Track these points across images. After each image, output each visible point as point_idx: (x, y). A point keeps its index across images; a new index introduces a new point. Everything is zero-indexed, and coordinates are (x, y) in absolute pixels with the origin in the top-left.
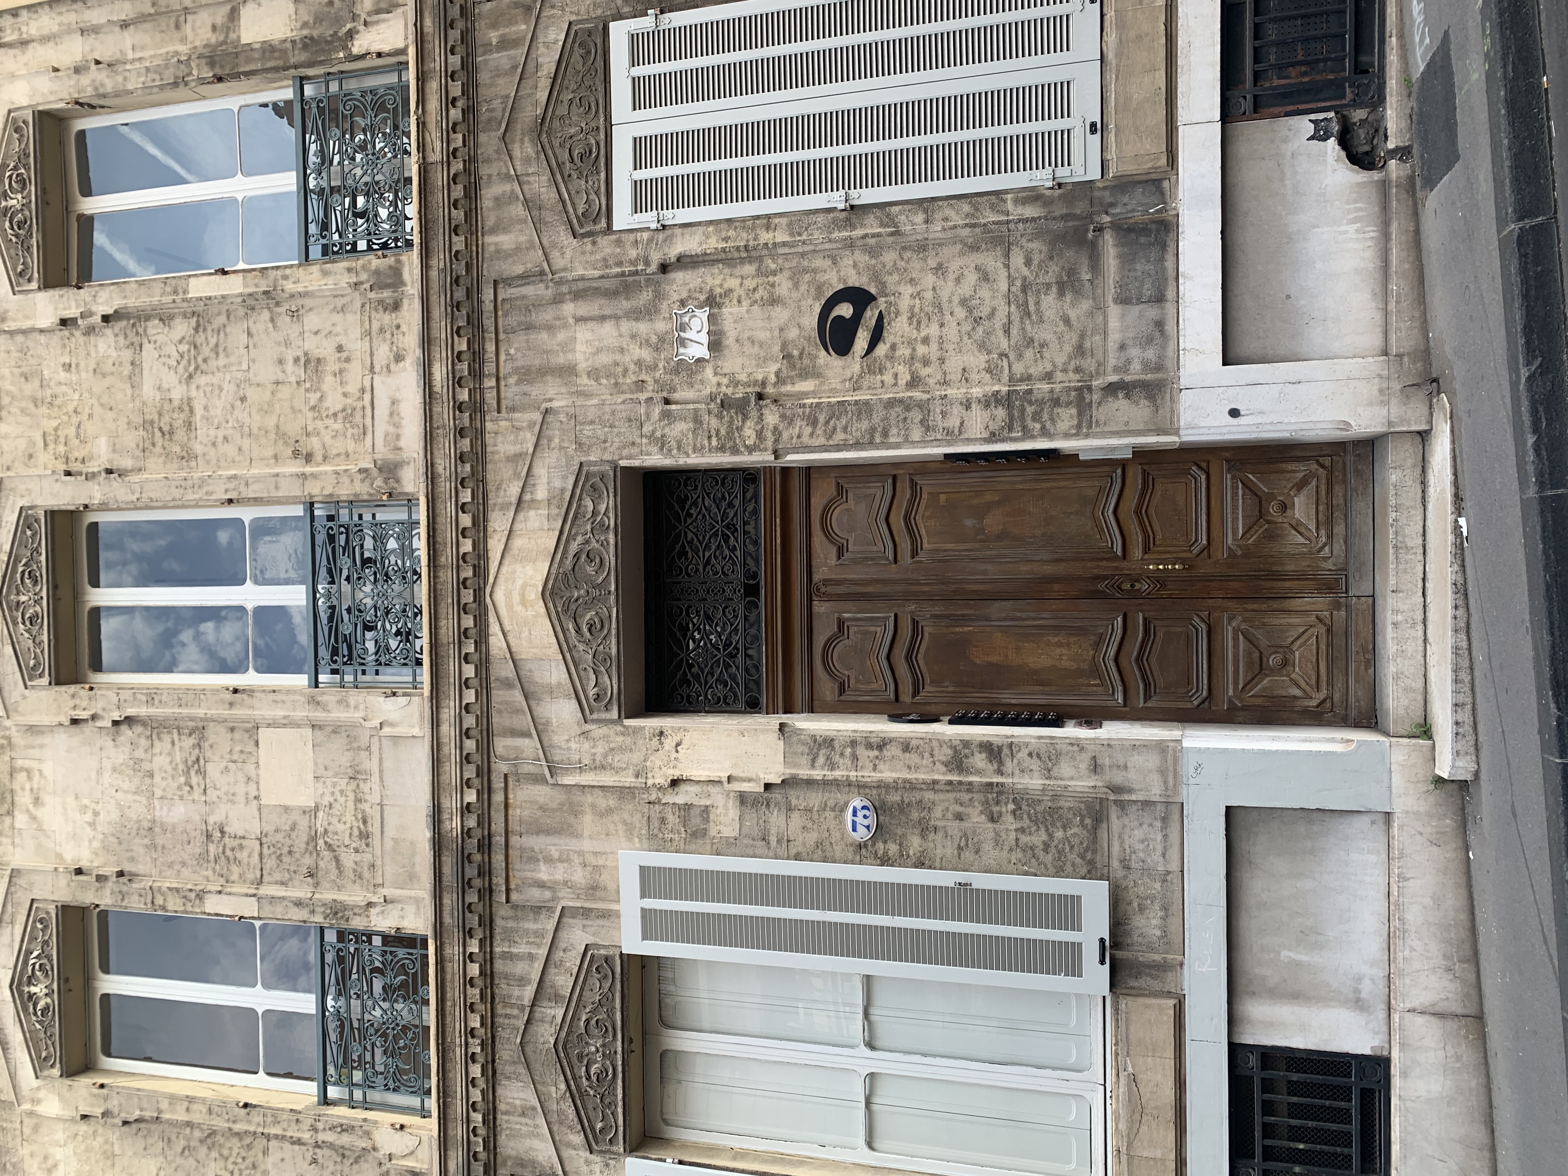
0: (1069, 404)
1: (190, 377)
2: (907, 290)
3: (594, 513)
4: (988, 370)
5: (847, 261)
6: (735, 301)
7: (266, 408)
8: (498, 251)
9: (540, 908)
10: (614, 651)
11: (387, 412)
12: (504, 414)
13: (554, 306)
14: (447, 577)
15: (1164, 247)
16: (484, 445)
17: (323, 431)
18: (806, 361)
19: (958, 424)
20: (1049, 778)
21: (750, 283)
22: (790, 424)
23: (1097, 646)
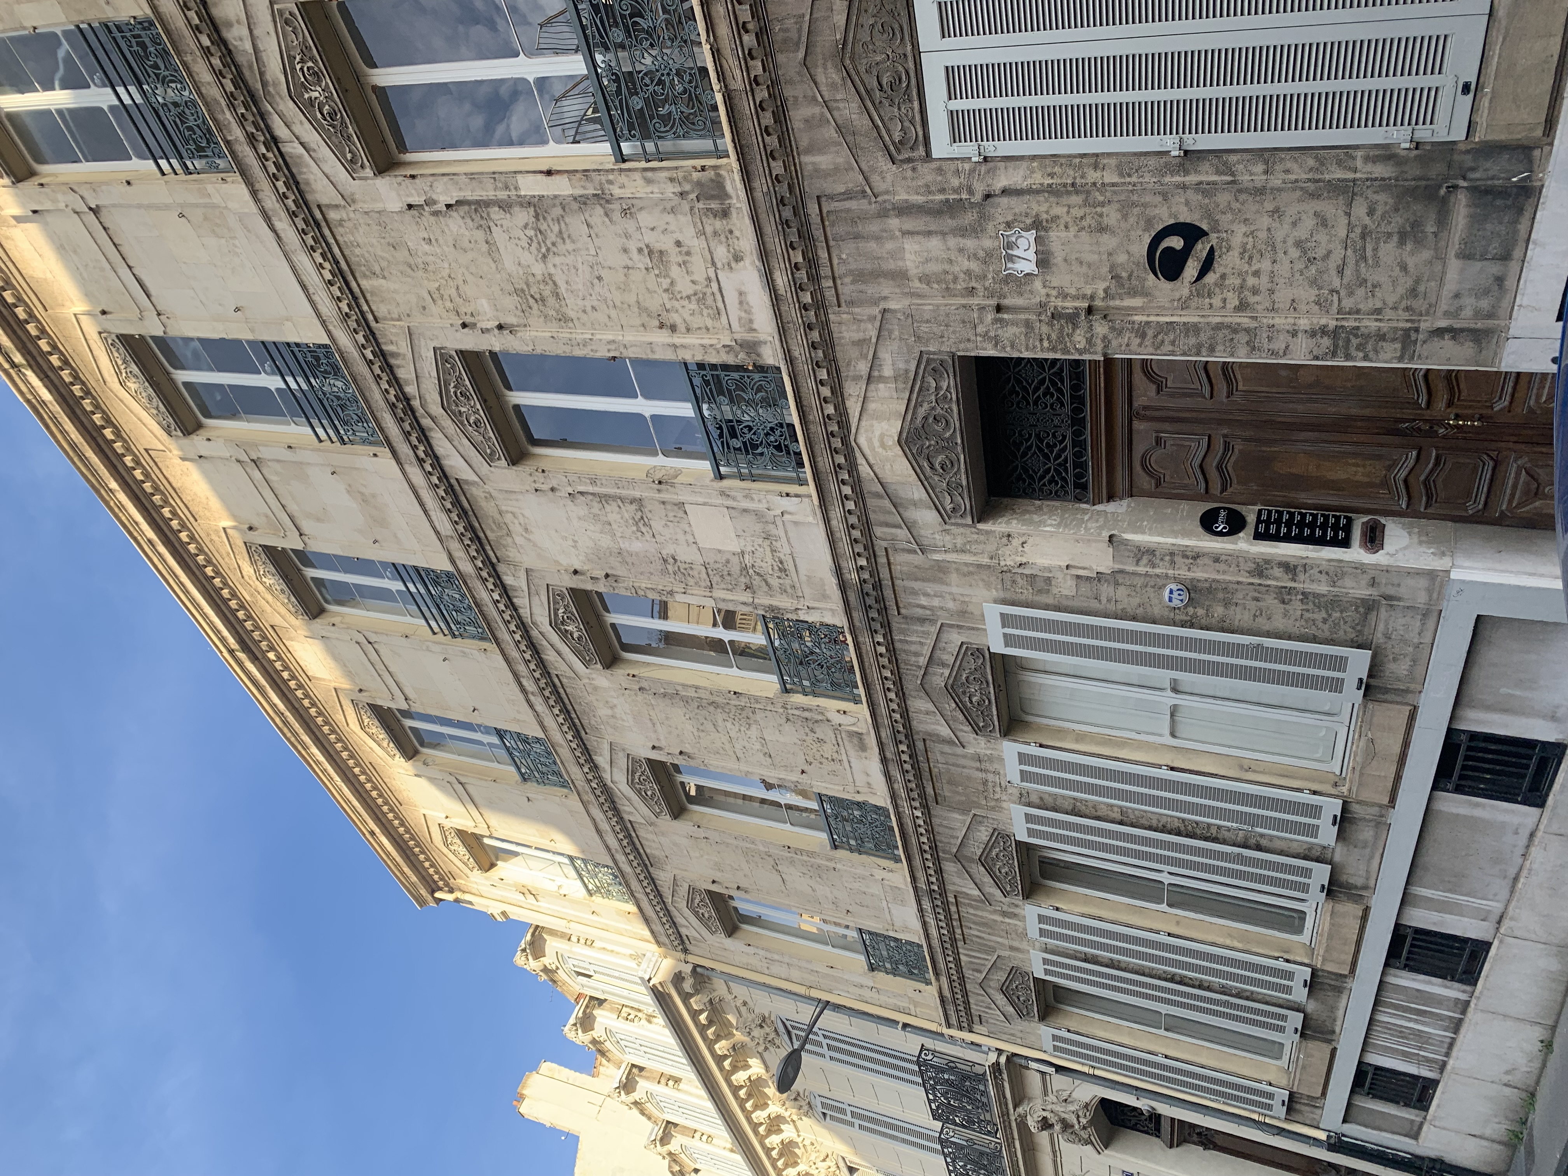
0: (1394, 340)
1: (544, 257)
2: (1240, 229)
3: (937, 388)
4: (1318, 303)
5: (1179, 198)
6: (1062, 227)
7: (622, 286)
8: (816, 170)
9: (925, 619)
10: (964, 483)
11: (737, 301)
12: (844, 308)
13: (879, 220)
14: (818, 431)
15: (1520, 211)
16: (830, 333)
17: (680, 309)
18: (1134, 282)
19: (1283, 346)
20: (1334, 586)
21: (1077, 212)
22: (1119, 335)
23: (1390, 468)
